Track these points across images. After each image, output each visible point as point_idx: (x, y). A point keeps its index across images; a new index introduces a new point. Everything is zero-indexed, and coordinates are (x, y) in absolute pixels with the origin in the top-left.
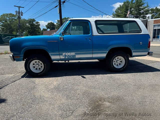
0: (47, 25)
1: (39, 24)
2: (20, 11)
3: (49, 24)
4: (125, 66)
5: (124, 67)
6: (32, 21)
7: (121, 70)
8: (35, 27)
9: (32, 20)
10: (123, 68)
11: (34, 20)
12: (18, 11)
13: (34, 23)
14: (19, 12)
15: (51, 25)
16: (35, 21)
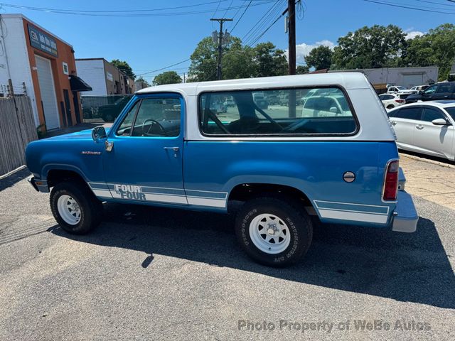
0: (308, 55)
1: (282, 55)
2: (224, 32)
3: (314, 51)
4: (292, 253)
5: (289, 256)
6: (264, 49)
7: (276, 260)
8: (272, 66)
9: (264, 46)
10: (285, 256)
11: (270, 46)
12: (219, 31)
13: (271, 54)
14: (221, 33)
15: (320, 53)
16: (274, 47)
